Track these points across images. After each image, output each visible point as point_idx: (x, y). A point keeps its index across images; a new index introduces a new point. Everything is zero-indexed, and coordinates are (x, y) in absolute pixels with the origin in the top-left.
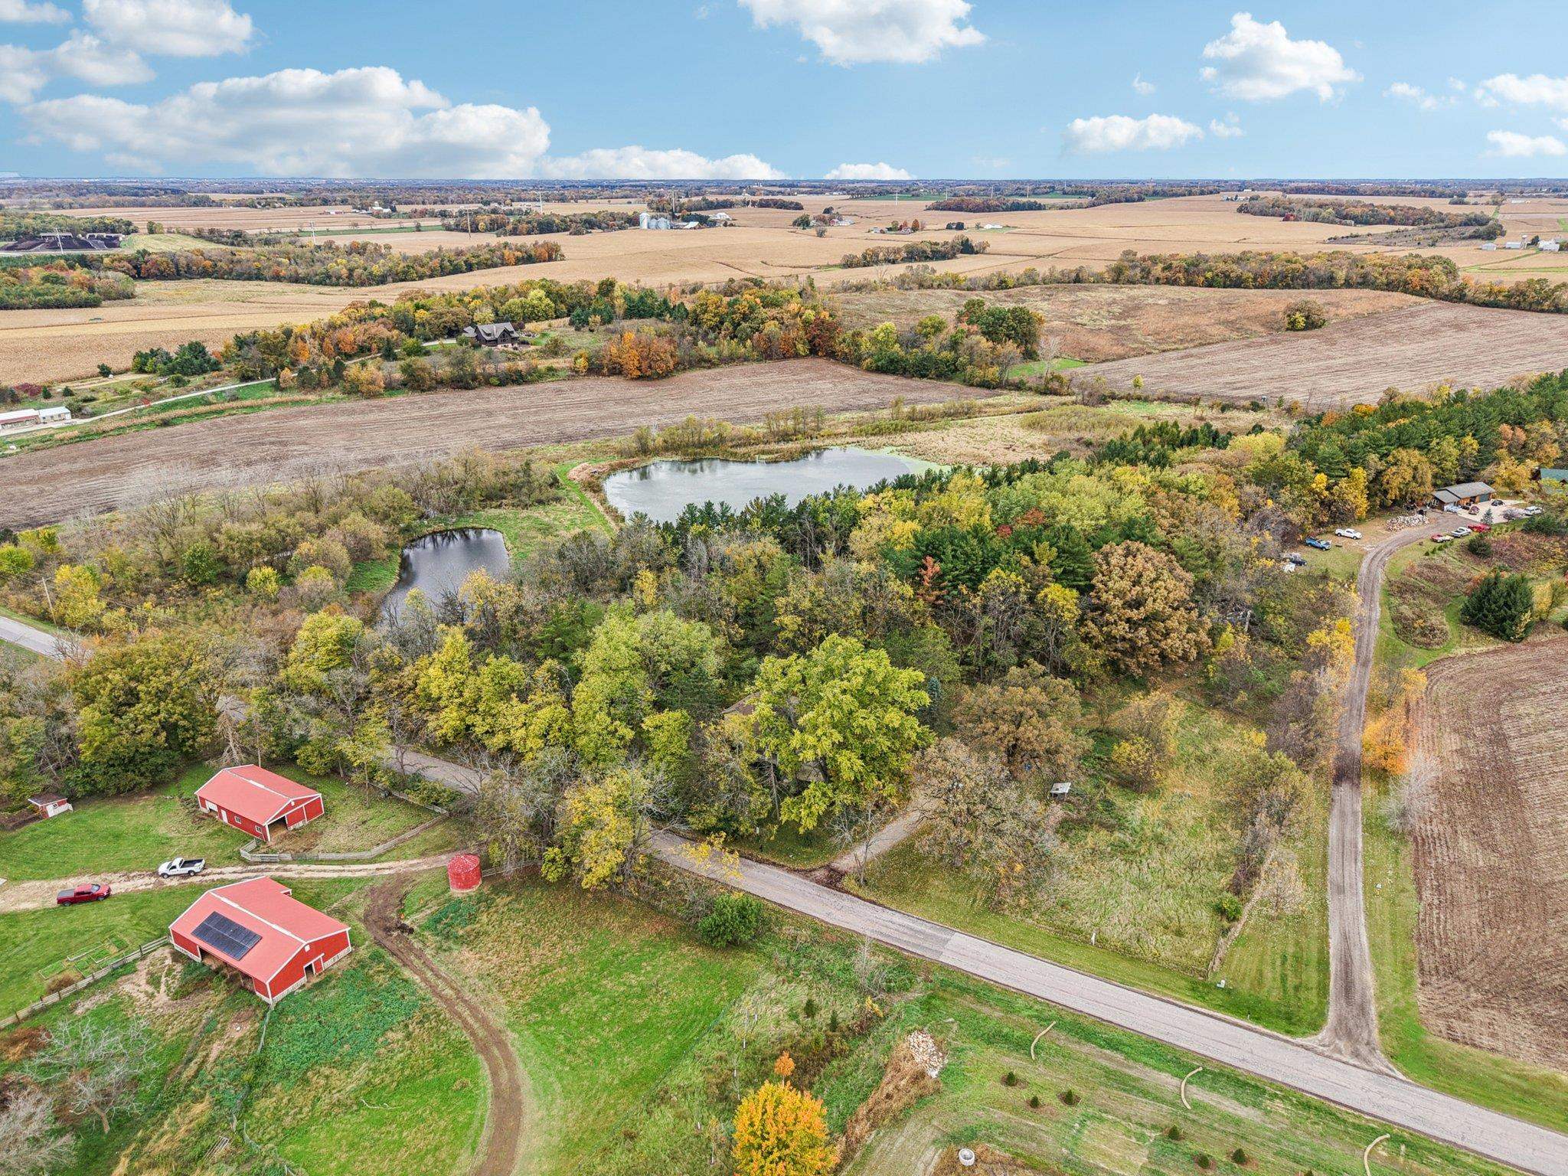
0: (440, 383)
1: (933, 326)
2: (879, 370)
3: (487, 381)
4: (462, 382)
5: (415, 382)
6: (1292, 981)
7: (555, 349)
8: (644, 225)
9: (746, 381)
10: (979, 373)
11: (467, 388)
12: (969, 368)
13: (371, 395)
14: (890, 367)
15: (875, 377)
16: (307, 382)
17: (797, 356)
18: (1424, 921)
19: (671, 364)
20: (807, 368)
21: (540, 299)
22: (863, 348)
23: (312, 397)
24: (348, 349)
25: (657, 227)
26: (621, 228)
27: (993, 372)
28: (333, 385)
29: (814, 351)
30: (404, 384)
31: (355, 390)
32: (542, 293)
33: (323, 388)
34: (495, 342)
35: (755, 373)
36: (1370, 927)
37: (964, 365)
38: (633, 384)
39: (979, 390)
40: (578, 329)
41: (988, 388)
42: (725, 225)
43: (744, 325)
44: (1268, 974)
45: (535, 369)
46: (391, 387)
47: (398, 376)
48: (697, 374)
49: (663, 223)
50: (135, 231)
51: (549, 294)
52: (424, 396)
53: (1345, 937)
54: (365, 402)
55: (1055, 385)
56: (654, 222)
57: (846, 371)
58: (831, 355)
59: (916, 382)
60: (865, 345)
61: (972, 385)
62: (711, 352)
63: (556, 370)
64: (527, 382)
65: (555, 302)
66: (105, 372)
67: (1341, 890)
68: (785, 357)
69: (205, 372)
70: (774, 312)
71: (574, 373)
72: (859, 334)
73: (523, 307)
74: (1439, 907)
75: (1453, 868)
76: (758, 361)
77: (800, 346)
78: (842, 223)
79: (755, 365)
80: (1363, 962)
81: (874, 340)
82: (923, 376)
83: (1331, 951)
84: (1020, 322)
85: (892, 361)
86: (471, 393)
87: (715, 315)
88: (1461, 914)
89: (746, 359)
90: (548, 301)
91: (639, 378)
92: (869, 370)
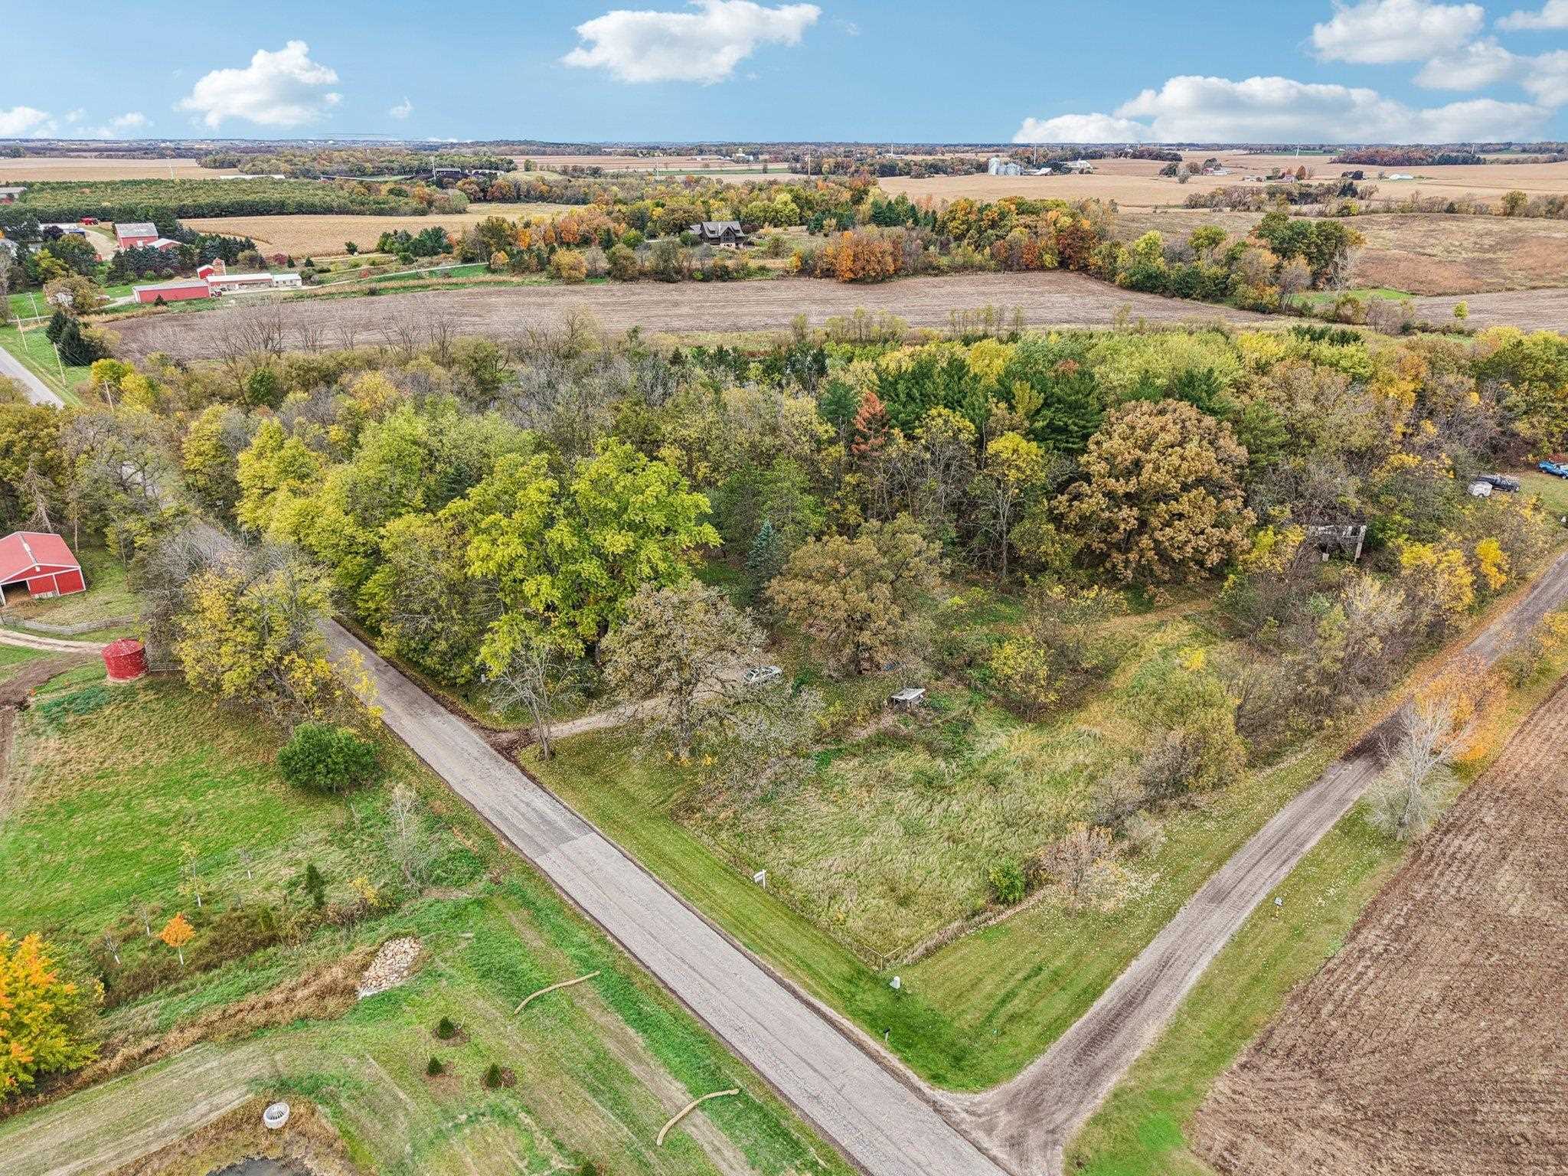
0: (643, 275)
1: (1208, 238)
2: (1134, 287)
3: (690, 276)
4: (665, 275)
5: (620, 273)
6: (1017, 1005)
7: (777, 249)
8: (992, 170)
9: (971, 289)
10: (1253, 293)
11: (669, 281)
12: (1241, 288)
13: (571, 281)
14: (1148, 283)
15: (1128, 295)
16: (518, 266)
17: (1043, 268)
18: (1331, 971)
19: (892, 269)
20: (1050, 282)
21: (786, 204)
22: (1119, 260)
23: (515, 279)
24: (568, 238)
25: (1006, 173)
26: (968, 173)
27: (1271, 294)
28: (542, 270)
29: (1063, 264)
30: (609, 273)
31: (556, 276)
32: (788, 197)
33: (532, 272)
34: (717, 241)
35: (985, 283)
36: (1221, 960)
37: (1235, 284)
38: (844, 286)
39: (1251, 315)
40: (812, 234)
41: (1263, 312)
42: (1081, 172)
43: (990, 231)
44: (988, 986)
45: (744, 267)
46: (593, 275)
47: (604, 264)
48: (920, 281)
49: (1013, 168)
50: (515, 169)
51: (796, 199)
52: (625, 285)
53: (1164, 964)
54: (563, 287)
55: (1348, 311)
56: (1003, 169)
57: (1094, 286)
58: (1084, 269)
59: (1177, 302)
60: (1123, 256)
61: (1242, 308)
62: (944, 261)
63: (768, 270)
64: (733, 279)
65: (802, 208)
66: (352, 249)
67: (1219, 897)
68: (1028, 269)
69: (436, 254)
70: (1027, 219)
71: (786, 274)
72: (1117, 245)
73: (765, 211)
74: (1375, 959)
75: (1455, 908)
76: (996, 271)
77: (1047, 258)
78: (1217, 173)
79: (990, 276)
80: (1163, 1005)
81: (1133, 253)
82: (1186, 296)
83: (1120, 978)
84: (1327, 239)
85: (1149, 277)
86: (672, 286)
87: (963, 223)
88: (1412, 975)
89: (982, 268)
90: (794, 206)
91: (852, 281)
92: (1123, 287)
